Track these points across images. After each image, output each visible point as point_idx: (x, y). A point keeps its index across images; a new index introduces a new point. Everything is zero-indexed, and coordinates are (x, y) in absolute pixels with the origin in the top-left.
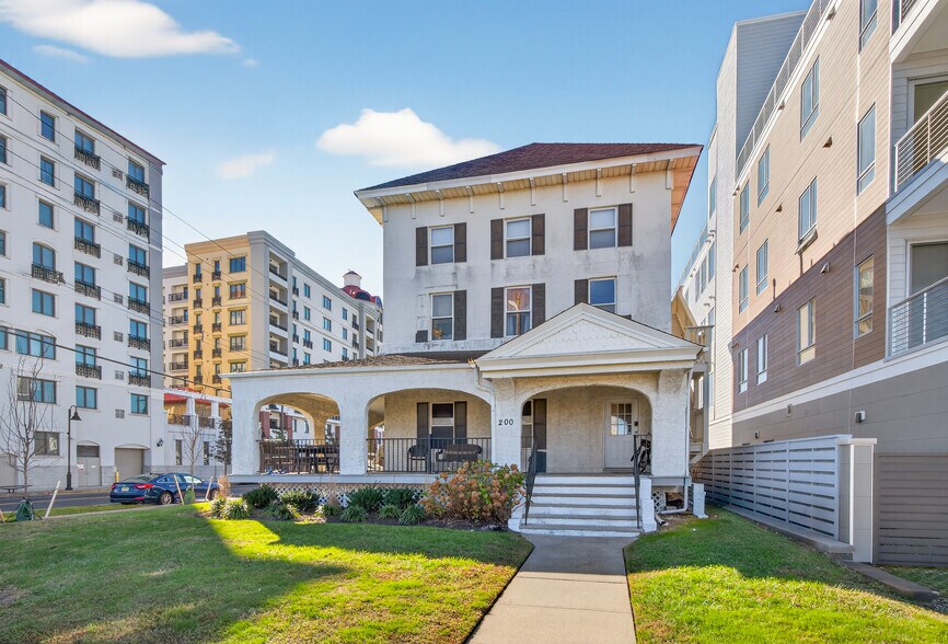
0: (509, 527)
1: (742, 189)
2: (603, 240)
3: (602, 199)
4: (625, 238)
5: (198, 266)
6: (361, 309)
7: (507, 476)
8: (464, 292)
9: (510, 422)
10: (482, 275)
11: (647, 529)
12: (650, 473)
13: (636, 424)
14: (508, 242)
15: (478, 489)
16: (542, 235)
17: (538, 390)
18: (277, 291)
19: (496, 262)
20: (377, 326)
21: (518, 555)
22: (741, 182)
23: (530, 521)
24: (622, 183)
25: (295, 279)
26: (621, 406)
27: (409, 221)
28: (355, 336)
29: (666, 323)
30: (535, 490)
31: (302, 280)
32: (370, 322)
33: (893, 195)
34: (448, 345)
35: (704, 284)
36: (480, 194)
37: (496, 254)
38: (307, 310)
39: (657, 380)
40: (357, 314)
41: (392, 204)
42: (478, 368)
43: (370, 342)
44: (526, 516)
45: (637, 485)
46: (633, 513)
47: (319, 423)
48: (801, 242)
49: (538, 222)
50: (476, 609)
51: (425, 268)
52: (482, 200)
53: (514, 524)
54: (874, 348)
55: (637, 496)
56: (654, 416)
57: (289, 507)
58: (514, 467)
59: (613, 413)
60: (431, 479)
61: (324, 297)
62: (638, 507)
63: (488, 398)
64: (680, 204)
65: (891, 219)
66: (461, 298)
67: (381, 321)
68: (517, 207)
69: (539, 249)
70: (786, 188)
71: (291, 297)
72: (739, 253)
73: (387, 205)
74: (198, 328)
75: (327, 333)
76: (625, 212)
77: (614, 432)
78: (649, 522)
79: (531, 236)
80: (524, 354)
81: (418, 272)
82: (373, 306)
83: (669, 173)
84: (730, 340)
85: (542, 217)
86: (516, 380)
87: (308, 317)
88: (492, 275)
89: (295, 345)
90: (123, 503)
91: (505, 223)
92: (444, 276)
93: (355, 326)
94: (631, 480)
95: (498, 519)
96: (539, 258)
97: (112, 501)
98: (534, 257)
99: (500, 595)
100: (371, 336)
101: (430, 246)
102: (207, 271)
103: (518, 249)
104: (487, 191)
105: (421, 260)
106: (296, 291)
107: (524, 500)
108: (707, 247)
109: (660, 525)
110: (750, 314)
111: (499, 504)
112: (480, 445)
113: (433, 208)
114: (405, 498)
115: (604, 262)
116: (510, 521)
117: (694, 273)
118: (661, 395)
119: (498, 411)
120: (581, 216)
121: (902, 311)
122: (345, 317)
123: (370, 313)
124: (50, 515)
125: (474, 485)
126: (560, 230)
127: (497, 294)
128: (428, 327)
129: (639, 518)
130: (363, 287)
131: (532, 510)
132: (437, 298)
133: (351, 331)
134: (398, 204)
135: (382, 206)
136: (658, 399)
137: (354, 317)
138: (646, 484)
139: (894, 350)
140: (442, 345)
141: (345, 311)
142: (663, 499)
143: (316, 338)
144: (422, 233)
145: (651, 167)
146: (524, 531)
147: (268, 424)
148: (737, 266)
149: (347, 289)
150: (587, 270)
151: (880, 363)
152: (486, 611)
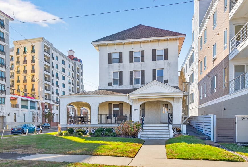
0: (138, 137)
1: (200, 37)
2: (160, 58)
3: (160, 46)
4: (166, 58)
5: (18, 49)
6: (75, 64)
7: (137, 124)
8: (122, 72)
9: (137, 110)
10: (127, 67)
11: (171, 137)
12: (172, 123)
13: (169, 110)
14: (134, 58)
15: (130, 127)
16: (144, 56)
17: (144, 102)
18: (47, 58)
19: (130, 63)
20: (80, 70)
21: (142, 142)
22: (200, 35)
23: (143, 136)
24: (165, 43)
25: (52, 54)
26: (165, 105)
27: (106, 50)
28: (73, 74)
29: (177, 82)
30: (144, 128)
31: (55, 54)
32: (78, 69)
33: (230, 53)
34: (117, 87)
35: (191, 64)
36: (126, 44)
37: (131, 61)
38: (57, 65)
39: (174, 99)
40: (73, 66)
41: (101, 46)
42: (129, 96)
43: (78, 76)
44: (142, 134)
45: (169, 126)
46: (168, 133)
47: (79, 109)
48: (213, 58)
49: (142, 53)
50: (137, 149)
51: (111, 64)
52: (127, 45)
53: (139, 136)
54: (226, 92)
55: (169, 129)
56: (173, 109)
57: (80, 133)
58: (138, 122)
59: (163, 106)
60: (117, 125)
61: (63, 60)
62: (169, 132)
63: (131, 103)
64: (181, 47)
65: (230, 59)
66: (121, 73)
67: (82, 68)
68: (137, 48)
69: (143, 60)
70: (210, 42)
71: (52, 60)
72: (200, 57)
73: (100, 46)
74: (18, 72)
75: (63, 73)
76: (166, 51)
77: (163, 112)
78: (172, 135)
79: (140, 56)
80: (141, 93)
81: (109, 66)
82: (79, 63)
83: (177, 40)
84: (198, 83)
85: (144, 51)
86: (138, 99)
87: (57, 68)
88: (130, 67)
89: (53, 78)
90: (14, 134)
91: (133, 52)
92: (116, 67)
93: (73, 70)
94: (167, 125)
95: (135, 135)
96: (143, 63)
97: (11, 134)
98: (141, 62)
99: (141, 148)
100: (78, 74)
101: (112, 58)
102: (21, 51)
103: (137, 60)
104: (128, 43)
105: (110, 62)
106: (53, 58)
107: (141, 130)
108: (192, 52)
109: (174, 136)
110: (203, 76)
111: (136, 131)
112: (127, 116)
113: (113, 47)
114: (110, 130)
115: (161, 64)
116: (138, 136)
117: (189, 59)
118: (175, 103)
119: (133, 107)
120: (154, 51)
121: (232, 82)
122: (70, 67)
123: (78, 66)
124: (3, 137)
125: (129, 127)
126: (148, 55)
127: (131, 73)
128: (112, 81)
129: (169, 135)
130: (75, 56)
131: (143, 133)
132: (114, 73)
133: (72, 72)
134: (103, 45)
135: (98, 46)
136: (174, 104)
137: (73, 67)
138: (171, 126)
139: (230, 92)
140: (116, 87)
141: (69, 65)
142: (176, 130)
143: (60, 76)
144: (110, 55)
145: (173, 39)
146: (142, 138)
147: (44, 107)
148: (199, 61)
149: (70, 56)
150: (156, 66)
151: (227, 95)
152: (139, 149)
